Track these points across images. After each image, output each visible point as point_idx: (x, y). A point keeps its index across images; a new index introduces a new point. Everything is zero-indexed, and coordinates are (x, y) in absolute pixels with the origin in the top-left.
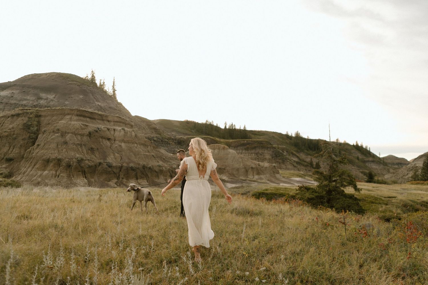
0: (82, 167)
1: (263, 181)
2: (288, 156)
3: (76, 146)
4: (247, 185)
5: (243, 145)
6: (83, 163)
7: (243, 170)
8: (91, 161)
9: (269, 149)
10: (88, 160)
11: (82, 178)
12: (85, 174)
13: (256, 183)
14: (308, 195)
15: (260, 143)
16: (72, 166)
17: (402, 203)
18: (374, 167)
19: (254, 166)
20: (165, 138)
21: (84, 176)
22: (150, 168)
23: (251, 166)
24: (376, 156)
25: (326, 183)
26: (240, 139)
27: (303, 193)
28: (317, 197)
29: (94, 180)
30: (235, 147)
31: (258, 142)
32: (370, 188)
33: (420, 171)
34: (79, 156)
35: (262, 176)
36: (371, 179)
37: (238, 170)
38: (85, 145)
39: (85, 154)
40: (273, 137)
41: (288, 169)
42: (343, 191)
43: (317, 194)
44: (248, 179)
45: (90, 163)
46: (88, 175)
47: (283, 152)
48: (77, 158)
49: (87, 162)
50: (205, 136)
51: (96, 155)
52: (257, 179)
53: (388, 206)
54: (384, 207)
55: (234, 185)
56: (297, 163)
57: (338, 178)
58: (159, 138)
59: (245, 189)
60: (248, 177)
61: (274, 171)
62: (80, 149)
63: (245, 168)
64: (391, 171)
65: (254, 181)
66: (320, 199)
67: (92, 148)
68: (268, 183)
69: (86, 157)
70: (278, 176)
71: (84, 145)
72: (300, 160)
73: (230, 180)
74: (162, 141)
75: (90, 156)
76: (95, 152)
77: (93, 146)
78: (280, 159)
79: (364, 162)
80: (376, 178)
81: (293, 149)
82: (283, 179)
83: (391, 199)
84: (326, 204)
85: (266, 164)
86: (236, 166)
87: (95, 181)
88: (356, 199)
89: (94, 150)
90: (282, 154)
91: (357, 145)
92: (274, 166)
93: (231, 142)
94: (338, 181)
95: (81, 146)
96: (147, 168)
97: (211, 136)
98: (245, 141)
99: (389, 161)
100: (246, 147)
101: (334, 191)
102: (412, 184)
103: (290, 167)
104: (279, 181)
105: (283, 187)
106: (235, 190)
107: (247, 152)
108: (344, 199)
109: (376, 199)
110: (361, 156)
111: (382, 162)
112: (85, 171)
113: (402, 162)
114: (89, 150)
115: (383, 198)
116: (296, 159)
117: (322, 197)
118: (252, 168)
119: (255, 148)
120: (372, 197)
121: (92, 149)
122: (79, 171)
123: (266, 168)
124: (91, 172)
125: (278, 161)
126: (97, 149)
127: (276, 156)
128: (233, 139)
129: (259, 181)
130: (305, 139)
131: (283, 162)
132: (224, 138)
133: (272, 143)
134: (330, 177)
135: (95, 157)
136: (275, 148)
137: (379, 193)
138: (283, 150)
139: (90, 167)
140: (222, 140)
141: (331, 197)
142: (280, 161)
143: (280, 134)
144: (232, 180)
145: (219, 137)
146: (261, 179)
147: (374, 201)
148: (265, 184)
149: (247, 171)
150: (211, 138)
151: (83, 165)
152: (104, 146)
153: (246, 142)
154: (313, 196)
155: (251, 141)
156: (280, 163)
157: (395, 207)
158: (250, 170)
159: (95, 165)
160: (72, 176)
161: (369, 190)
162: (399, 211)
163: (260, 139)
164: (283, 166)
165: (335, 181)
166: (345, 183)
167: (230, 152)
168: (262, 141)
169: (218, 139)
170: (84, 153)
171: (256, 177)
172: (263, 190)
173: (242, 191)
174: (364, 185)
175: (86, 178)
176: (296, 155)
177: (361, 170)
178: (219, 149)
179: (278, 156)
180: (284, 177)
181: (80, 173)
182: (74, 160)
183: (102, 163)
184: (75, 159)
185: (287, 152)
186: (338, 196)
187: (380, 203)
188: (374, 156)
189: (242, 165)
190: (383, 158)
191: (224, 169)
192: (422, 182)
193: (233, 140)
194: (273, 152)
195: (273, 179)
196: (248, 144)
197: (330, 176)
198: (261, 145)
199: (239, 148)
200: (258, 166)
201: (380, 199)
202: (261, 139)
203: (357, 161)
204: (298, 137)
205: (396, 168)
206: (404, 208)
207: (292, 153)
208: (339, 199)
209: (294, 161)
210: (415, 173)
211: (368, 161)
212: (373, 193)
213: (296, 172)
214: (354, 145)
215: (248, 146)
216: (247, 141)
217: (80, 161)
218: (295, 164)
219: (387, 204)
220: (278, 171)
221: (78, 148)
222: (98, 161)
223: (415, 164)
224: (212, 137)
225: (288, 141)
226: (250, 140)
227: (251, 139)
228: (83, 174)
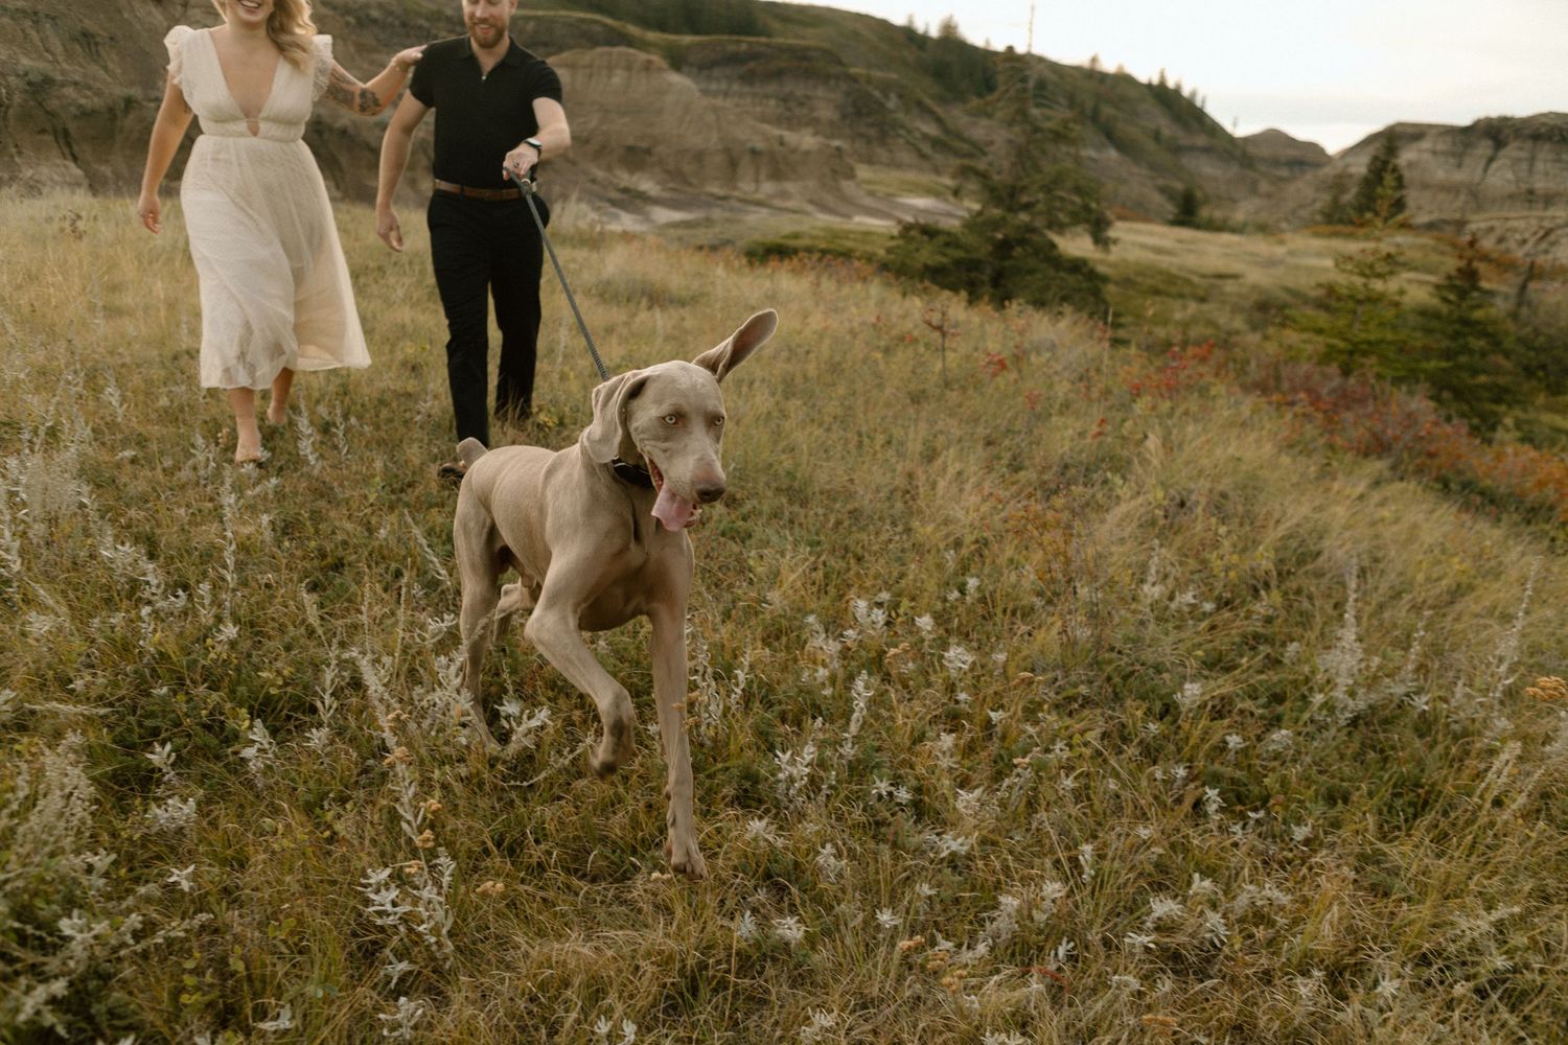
0: (51, 114)
1: (790, 204)
2: (900, 116)
3: (13, 18)
4: (727, 215)
5: (734, 59)
6: (58, 98)
7: (719, 159)
8: (89, 88)
9: (832, 82)
10: (76, 84)
11: (58, 161)
12: (69, 145)
13: (764, 212)
14: (927, 255)
15: (801, 55)
16: (8, 107)
17: (1255, 297)
18: (1208, 171)
19: (760, 145)
20: (419, 14)
21: (67, 151)
22: (344, 132)
23: (749, 145)
24: (1222, 130)
25: (997, 212)
26: (723, 33)
27: (912, 247)
28: (958, 263)
29: (113, 172)
30: (704, 67)
31: (791, 51)
32: (1168, 243)
33: (1354, 190)
34: (31, 63)
35: (790, 186)
36: (1187, 212)
37: (699, 157)
38: (53, 19)
39: (60, 59)
40: (856, 34)
41: (899, 166)
42: (1053, 246)
43: (959, 254)
44: (736, 193)
45: (86, 97)
46: (85, 150)
47: (887, 97)
48: (26, 74)
49: (69, 91)
50: (581, 15)
51: (111, 66)
52: (771, 197)
53: (1205, 307)
54: (1193, 307)
55: (677, 216)
56: (936, 143)
57: (1041, 196)
58: (391, 13)
59: (717, 230)
60: (735, 188)
61: (837, 169)
62: (33, 33)
63: (727, 150)
64: (1264, 186)
65: (759, 204)
66: (969, 270)
67: (86, 34)
68: (806, 213)
69: (63, 72)
70: (848, 186)
71: (47, 16)
72: (946, 131)
73: (667, 195)
74: (404, 25)
75: (82, 66)
76: (100, 48)
77: (90, 25)
78: (871, 125)
79: (1177, 150)
80: (1204, 213)
81: (925, 89)
82: (868, 201)
83: (1219, 282)
84: (987, 289)
85: (807, 140)
86: (695, 140)
87: (118, 176)
88: (1092, 275)
89: (97, 44)
90: (882, 105)
91: (1162, 85)
92: (838, 149)
93: (689, 47)
94: (1040, 207)
95: (36, 22)
96: (331, 129)
97: (611, 15)
98: (745, 43)
99: (1265, 152)
100: (743, 69)
101: (1022, 242)
102: (1317, 235)
103: (906, 156)
104: (854, 206)
105: (861, 228)
106: (680, 232)
107: (746, 89)
108: (1051, 272)
109: (1171, 279)
110: (1168, 128)
111: (1238, 153)
112: (66, 133)
113: (1304, 157)
114: (74, 39)
115: (1195, 279)
116: (931, 129)
117: (973, 265)
118: (754, 152)
119: (779, 74)
120: (1160, 272)
121: (86, 38)
122: (43, 131)
123: (807, 153)
124: (93, 138)
125: (863, 130)
126: (112, 39)
127: (858, 113)
128: (697, 33)
129: (777, 202)
130: (975, 49)
131: (883, 138)
132: (662, 27)
133: (845, 60)
134: (1013, 192)
135: (102, 72)
136: (854, 79)
137: (1191, 261)
138: (886, 87)
139: (85, 114)
140: (652, 36)
141: (1007, 263)
142: (872, 132)
143: (883, 26)
144: (675, 196)
145: (645, 23)
146: (784, 195)
147: (1162, 287)
148: (795, 216)
149: (733, 164)
150: (606, 25)
151: (53, 104)
152: (138, 27)
153: (744, 47)
154: (945, 260)
155: (768, 45)
156: (869, 142)
157: (1228, 308)
158: (745, 161)
159: (111, 110)
160: (13, 150)
161: (1159, 250)
162: (1239, 323)
163: (804, 38)
164: (881, 153)
165: (1027, 207)
166: (1062, 216)
167: (670, 84)
168: (808, 49)
169: (633, 30)
170: (52, 54)
171: (768, 187)
172: (785, 237)
173: (705, 236)
174: (1151, 234)
175: (75, 159)
176: (931, 112)
177: (1161, 182)
178: (629, 68)
179: (864, 111)
180: (871, 194)
181: (49, 138)
182: (12, 80)
183: (136, 102)
184: (18, 76)
185: (901, 97)
186: (1032, 262)
187: (1181, 296)
188: (1214, 129)
189: (715, 137)
190: (1246, 140)
191: (648, 152)
192: (1350, 229)
193: (698, 38)
194: (848, 94)
195: (830, 200)
196: (754, 56)
197: (1013, 188)
198: (805, 64)
199: (717, 72)
200: (776, 147)
201: (1188, 282)
202: (810, 38)
203: (1150, 145)
204: (950, 41)
205: (1281, 179)
206: (1258, 316)
207: (920, 104)
208: (1031, 272)
209: (926, 137)
210: (1335, 201)
211: (1192, 149)
212: (1165, 262)
213: (927, 178)
214: (1149, 86)
215: (752, 64)
216: (749, 43)
217: (40, 87)
218: (926, 149)
219: (1203, 300)
220: (852, 169)
221: (23, 31)
222: (120, 91)
223: (1347, 166)
224: (609, 21)
225: (909, 55)
226: (763, 40)
227: (769, 36)
228: (62, 141)
